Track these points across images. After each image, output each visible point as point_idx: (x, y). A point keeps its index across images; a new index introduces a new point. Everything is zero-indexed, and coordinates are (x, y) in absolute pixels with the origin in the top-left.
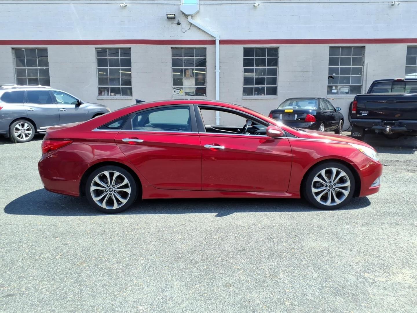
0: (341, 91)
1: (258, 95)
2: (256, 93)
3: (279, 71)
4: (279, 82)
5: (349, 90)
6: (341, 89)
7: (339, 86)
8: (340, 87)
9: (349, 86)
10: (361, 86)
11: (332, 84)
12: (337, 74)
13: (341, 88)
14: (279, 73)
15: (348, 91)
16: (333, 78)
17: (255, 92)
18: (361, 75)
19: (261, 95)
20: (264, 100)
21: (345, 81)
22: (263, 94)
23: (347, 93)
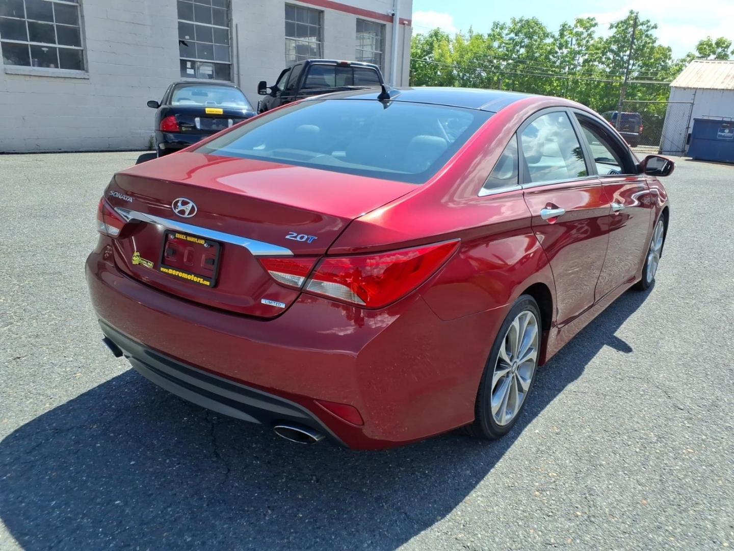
0: (201, 71)
1: (40, 65)
2: (36, 60)
3: (85, 13)
4: (87, 41)
5: (213, 71)
6: (201, 68)
7: (197, 61)
8: (198, 63)
9: (213, 63)
10: (230, 64)
11: (186, 57)
12: (192, 38)
13: (201, 65)
14: (86, 18)
15: (210, 73)
16: (186, 45)
17: (32, 58)
18: (228, 44)
19: (48, 66)
20: (58, 79)
21: (206, 53)
22: (52, 65)
23: (211, 77)
